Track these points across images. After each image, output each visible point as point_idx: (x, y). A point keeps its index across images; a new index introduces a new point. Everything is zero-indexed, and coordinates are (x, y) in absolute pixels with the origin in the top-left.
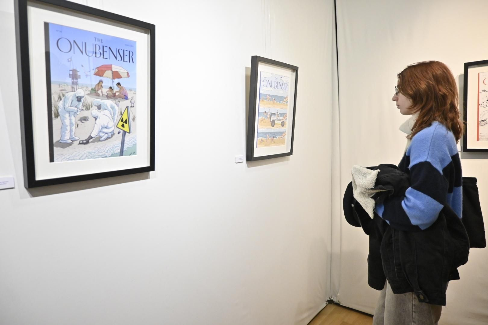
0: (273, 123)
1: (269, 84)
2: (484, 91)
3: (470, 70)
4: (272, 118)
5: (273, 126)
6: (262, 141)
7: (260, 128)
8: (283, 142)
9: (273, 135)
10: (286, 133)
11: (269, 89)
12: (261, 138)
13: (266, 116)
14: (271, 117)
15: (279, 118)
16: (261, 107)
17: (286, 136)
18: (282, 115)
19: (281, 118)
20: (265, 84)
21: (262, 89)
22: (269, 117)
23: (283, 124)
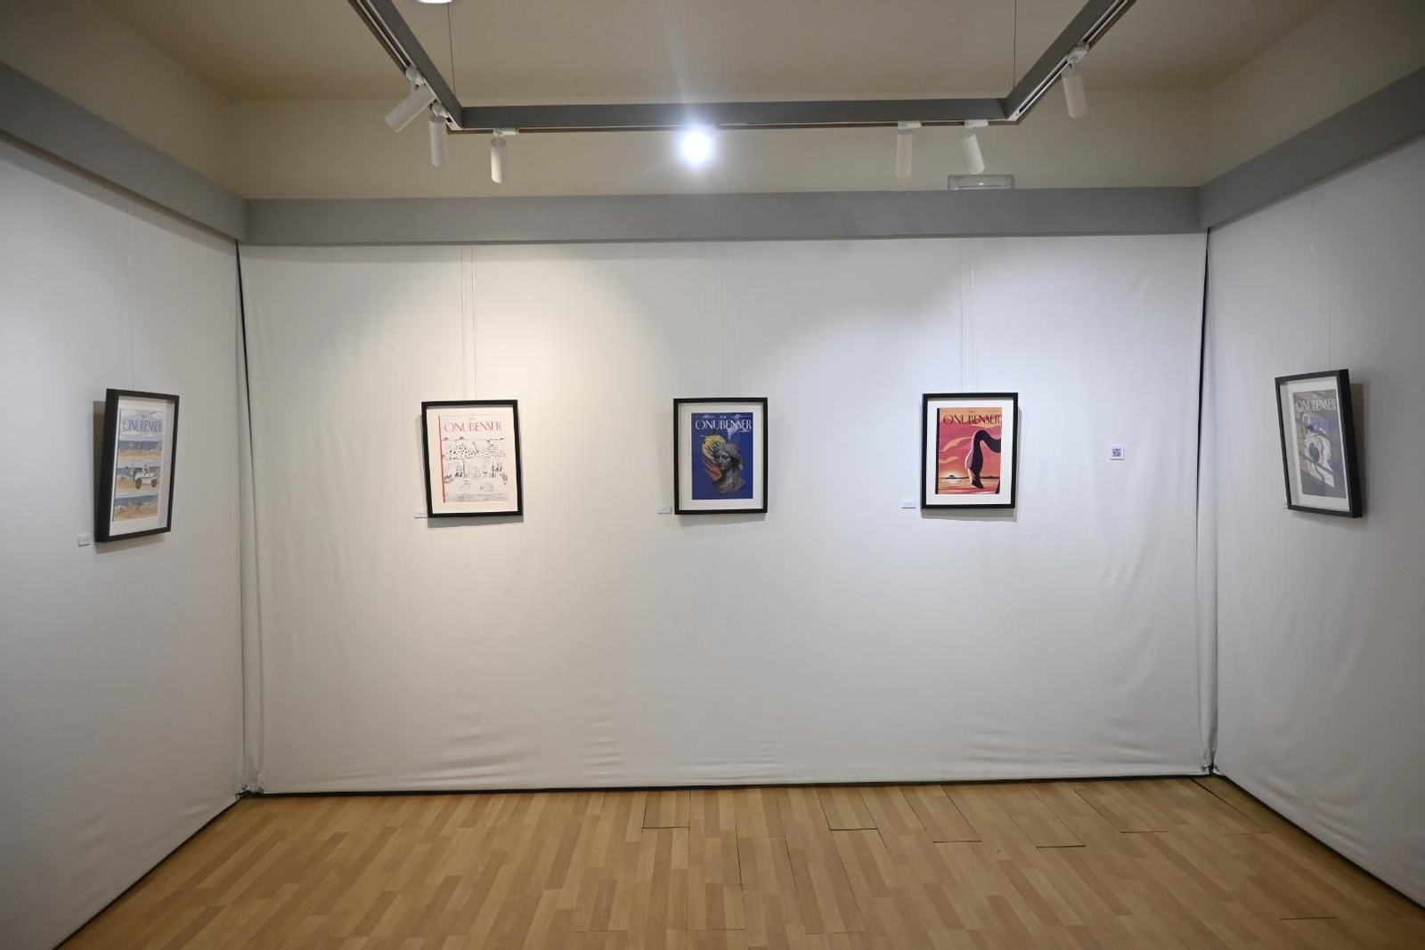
0: (138, 484)
1: (133, 425)
2: (446, 439)
3: (430, 412)
4: (137, 476)
5: (138, 488)
6: (121, 512)
7: (118, 492)
8: (154, 511)
9: (138, 502)
10: (160, 497)
11: (135, 433)
12: (119, 507)
13: (128, 474)
14: (135, 474)
15: (147, 475)
16: (120, 461)
17: (159, 502)
18: (153, 469)
19: (152, 474)
20: (126, 426)
21: (123, 433)
22: (132, 473)
23: (154, 483)
